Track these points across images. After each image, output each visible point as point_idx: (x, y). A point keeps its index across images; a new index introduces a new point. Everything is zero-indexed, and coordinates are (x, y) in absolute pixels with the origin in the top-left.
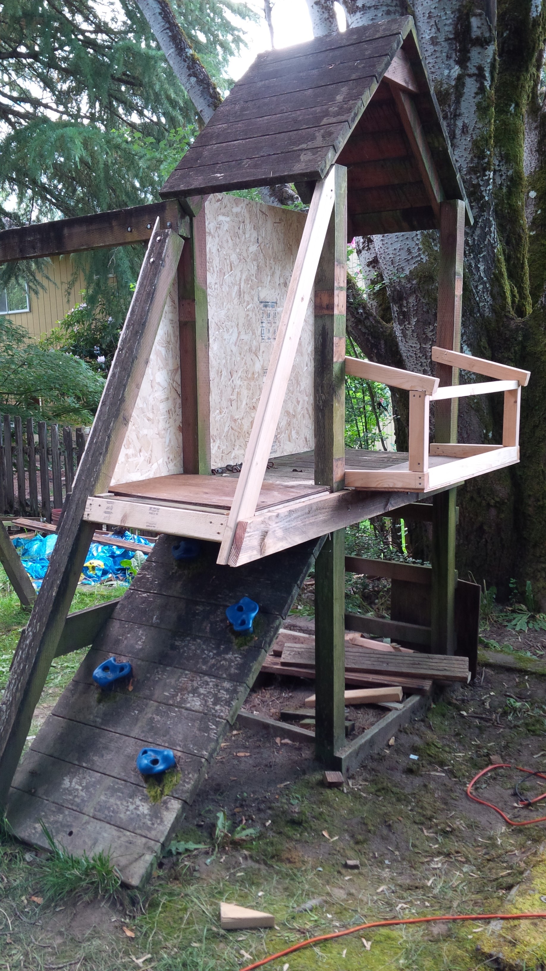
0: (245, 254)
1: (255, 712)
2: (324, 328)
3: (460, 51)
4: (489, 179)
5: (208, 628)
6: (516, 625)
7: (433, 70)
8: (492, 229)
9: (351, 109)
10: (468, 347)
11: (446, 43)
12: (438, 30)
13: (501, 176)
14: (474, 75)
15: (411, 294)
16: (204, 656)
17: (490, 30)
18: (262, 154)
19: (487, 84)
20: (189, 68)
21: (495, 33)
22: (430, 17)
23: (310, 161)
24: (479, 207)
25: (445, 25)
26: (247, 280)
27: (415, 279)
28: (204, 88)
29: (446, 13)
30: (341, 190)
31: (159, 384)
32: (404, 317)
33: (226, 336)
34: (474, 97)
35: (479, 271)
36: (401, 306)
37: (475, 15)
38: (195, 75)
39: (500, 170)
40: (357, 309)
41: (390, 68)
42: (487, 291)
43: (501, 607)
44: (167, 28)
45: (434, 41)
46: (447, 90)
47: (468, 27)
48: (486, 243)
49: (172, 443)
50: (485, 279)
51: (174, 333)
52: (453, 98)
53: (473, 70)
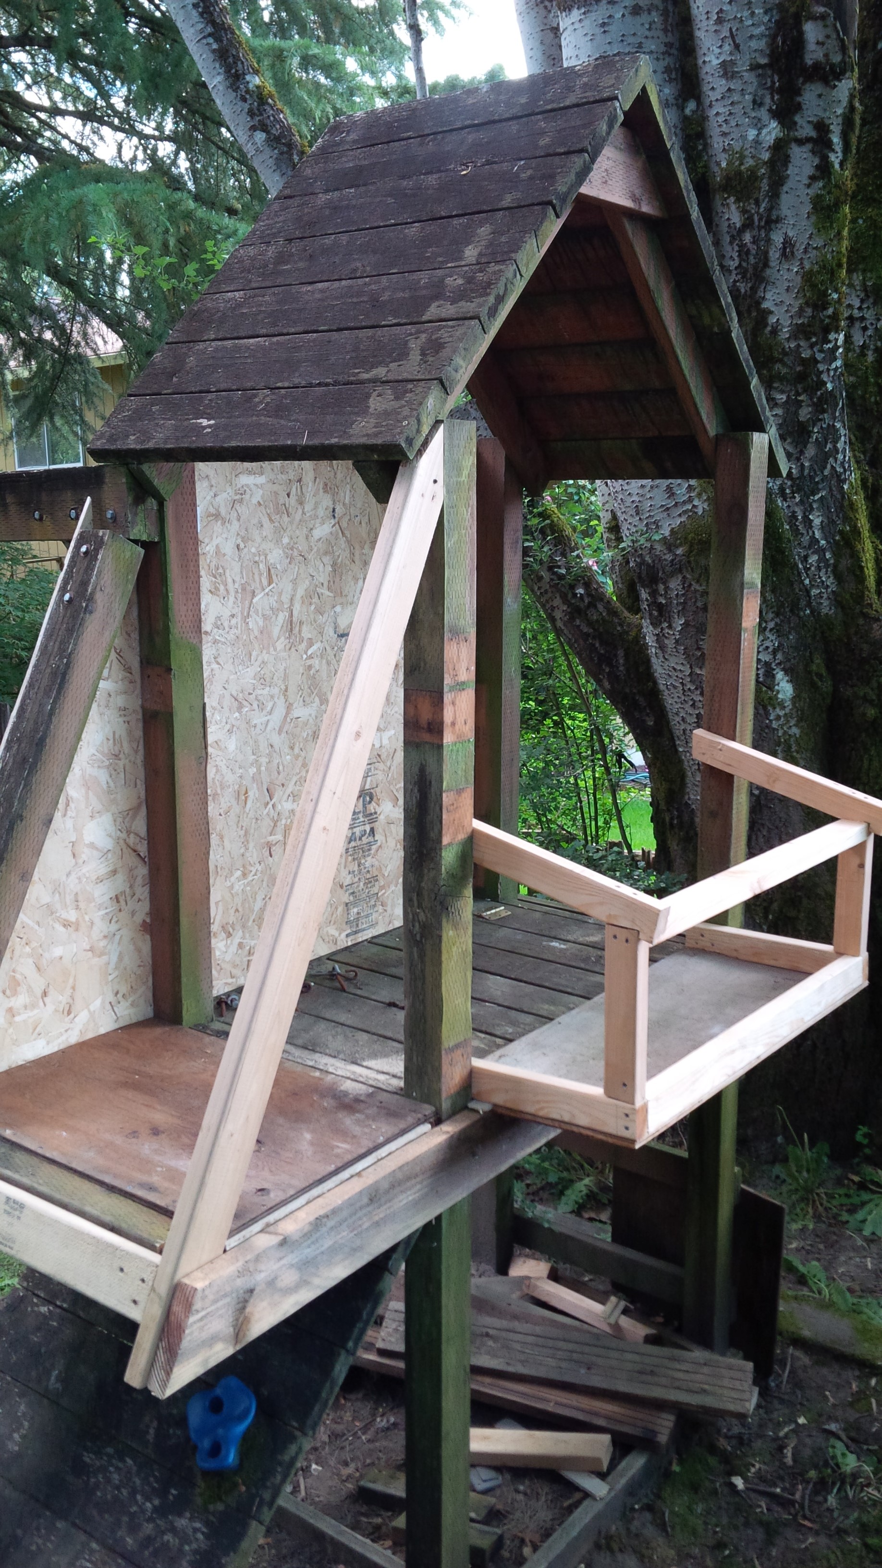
0: (302, 546)
1: (314, 1466)
2: (422, 770)
3: (780, 91)
4: (836, 348)
5: (152, 1431)
6: (864, 1221)
7: (725, 128)
8: (840, 445)
9: (489, 284)
10: (786, 673)
11: (753, 74)
12: (737, 46)
13: (865, 329)
14: (808, 140)
15: (672, 574)
16: (134, 1509)
17: (843, 49)
18: (296, 381)
19: (835, 159)
20: (251, 113)
21: (854, 54)
22: (720, 21)
23: (386, 414)
24: (814, 404)
25: (751, 37)
26: (309, 596)
27: (681, 545)
28: (282, 153)
29: (753, 13)
30: (459, 475)
31: (92, 845)
32: (661, 614)
33: (258, 719)
34: (809, 186)
35: (811, 527)
36: (654, 593)
37: (813, 18)
38: (264, 127)
39: (863, 319)
40: (572, 587)
41: (596, 174)
42: (827, 566)
43: (839, 1172)
44: (210, 35)
45: (727, 70)
46: (753, 171)
47: (798, 43)
48: (826, 473)
49: (126, 960)
50: (823, 542)
51: (130, 732)
52: (765, 185)
53: (807, 131)
